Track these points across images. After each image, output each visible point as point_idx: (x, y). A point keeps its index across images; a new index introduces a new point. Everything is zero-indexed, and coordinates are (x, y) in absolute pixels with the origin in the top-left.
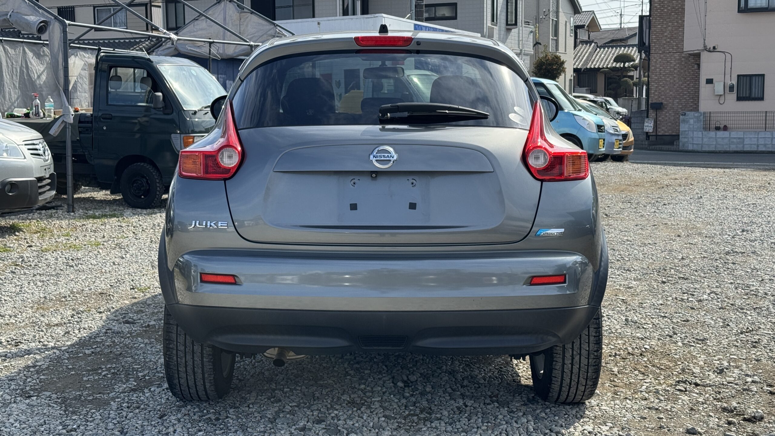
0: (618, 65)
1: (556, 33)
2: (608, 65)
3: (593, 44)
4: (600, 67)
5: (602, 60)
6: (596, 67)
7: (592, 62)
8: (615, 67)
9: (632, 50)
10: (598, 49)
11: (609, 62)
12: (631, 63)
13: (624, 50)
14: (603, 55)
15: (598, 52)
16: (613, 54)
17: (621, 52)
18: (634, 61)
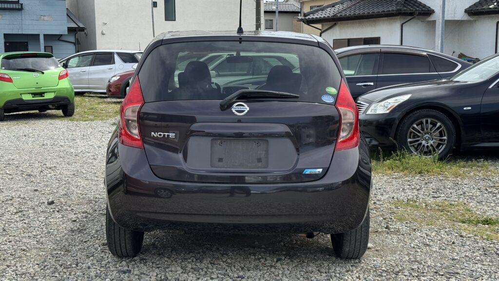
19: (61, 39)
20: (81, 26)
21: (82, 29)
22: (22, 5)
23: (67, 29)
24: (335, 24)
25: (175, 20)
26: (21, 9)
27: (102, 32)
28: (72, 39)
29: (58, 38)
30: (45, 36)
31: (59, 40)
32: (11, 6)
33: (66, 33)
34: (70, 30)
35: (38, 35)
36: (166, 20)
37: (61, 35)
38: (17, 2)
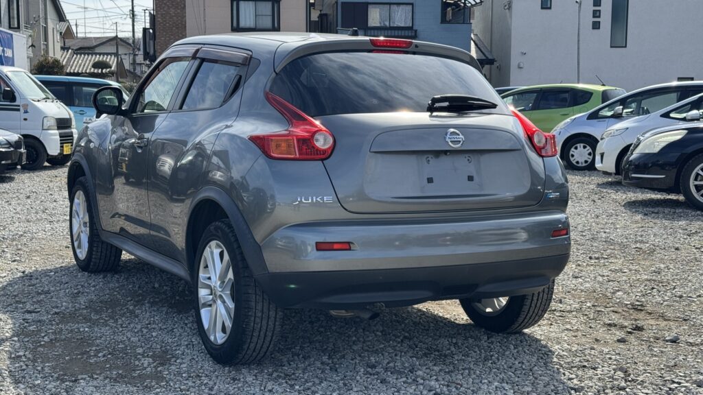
0: (96, 71)
1: (46, 39)
2: (86, 70)
3: (70, 51)
4: (80, 72)
5: (80, 66)
6: (76, 71)
7: (71, 67)
8: (94, 73)
9: (107, 58)
10: (75, 56)
11: (87, 68)
12: (108, 70)
13: (99, 58)
14: (80, 61)
15: (76, 58)
16: (90, 61)
17: (97, 60)
18: (111, 67)
20: (490, 57)
21: (491, 62)
22: (416, 31)
25: (626, 47)
26: (415, 37)
27: (519, 65)
32: (403, 33)
36: (611, 47)
38: (411, 28)
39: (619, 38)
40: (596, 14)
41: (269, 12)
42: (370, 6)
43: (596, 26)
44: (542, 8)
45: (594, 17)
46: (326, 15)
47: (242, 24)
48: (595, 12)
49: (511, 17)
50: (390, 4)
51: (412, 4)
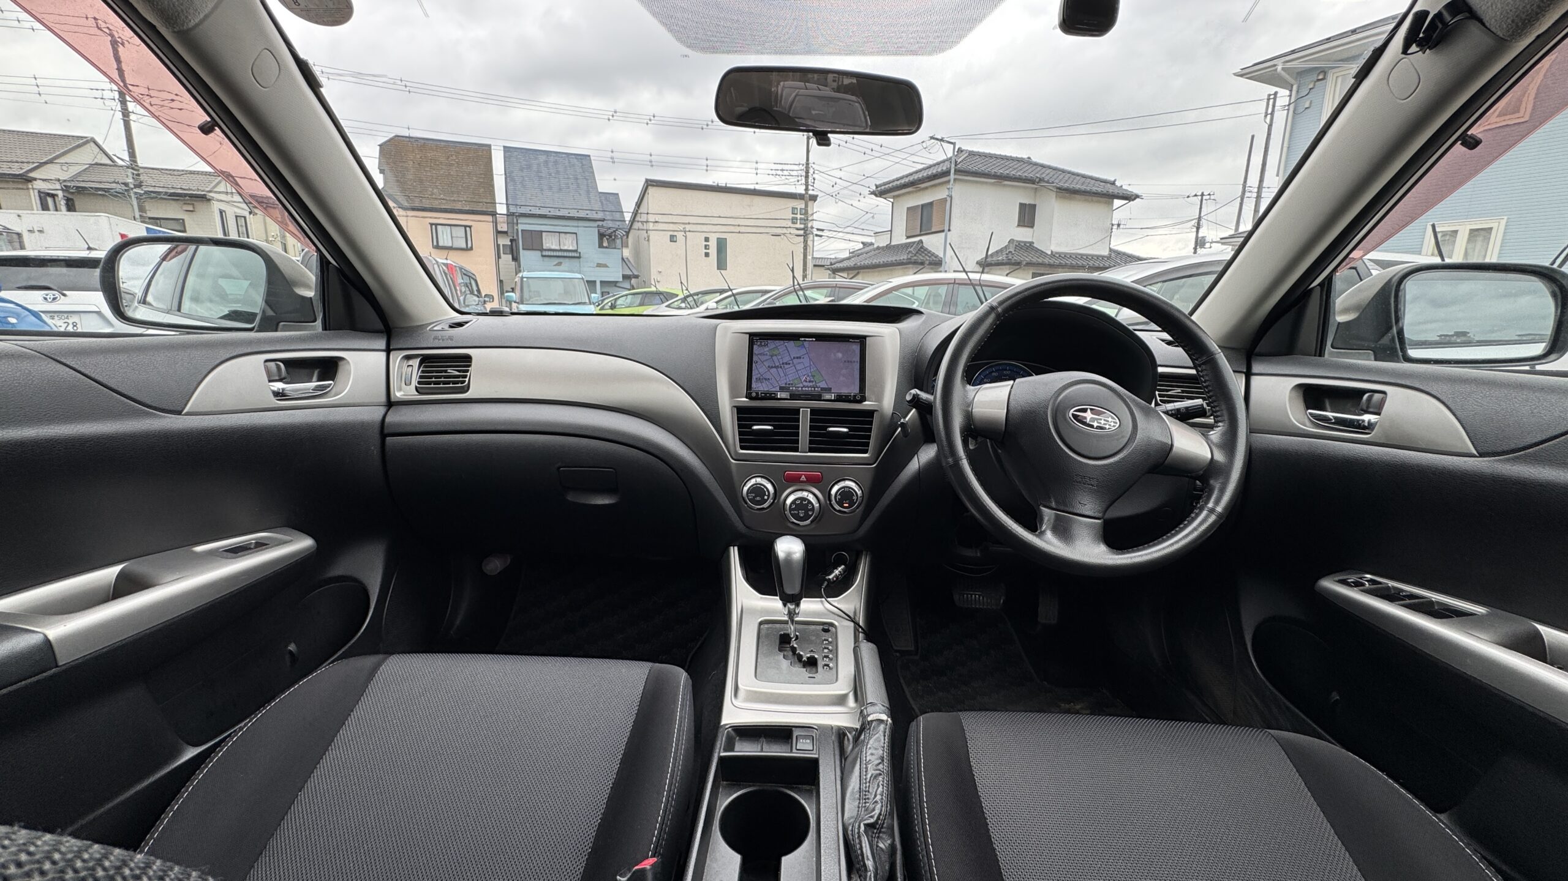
19: (618, 285)
20: (636, 273)
21: (637, 277)
22: (580, 253)
23: (621, 276)
24: (858, 273)
25: (728, 268)
26: (579, 257)
27: (657, 280)
28: (627, 286)
29: (614, 284)
30: (601, 282)
31: (616, 286)
32: (570, 254)
33: (621, 280)
34: (625, 277)
35: (595, 282)
36: (719, 268)
37: (617, 282)
38: (576, 251)
39: (721, 265)
40: (706, 247)
41: (464, 236)
42: (544, 234)
43: (707, 255)
44: (671, 241)
45: (706, 249)
46: (515, 240)
47: (441, 244)
48: (706, 246)
49: (649, 244)
50: (559, 232)
51: (576, 233)
